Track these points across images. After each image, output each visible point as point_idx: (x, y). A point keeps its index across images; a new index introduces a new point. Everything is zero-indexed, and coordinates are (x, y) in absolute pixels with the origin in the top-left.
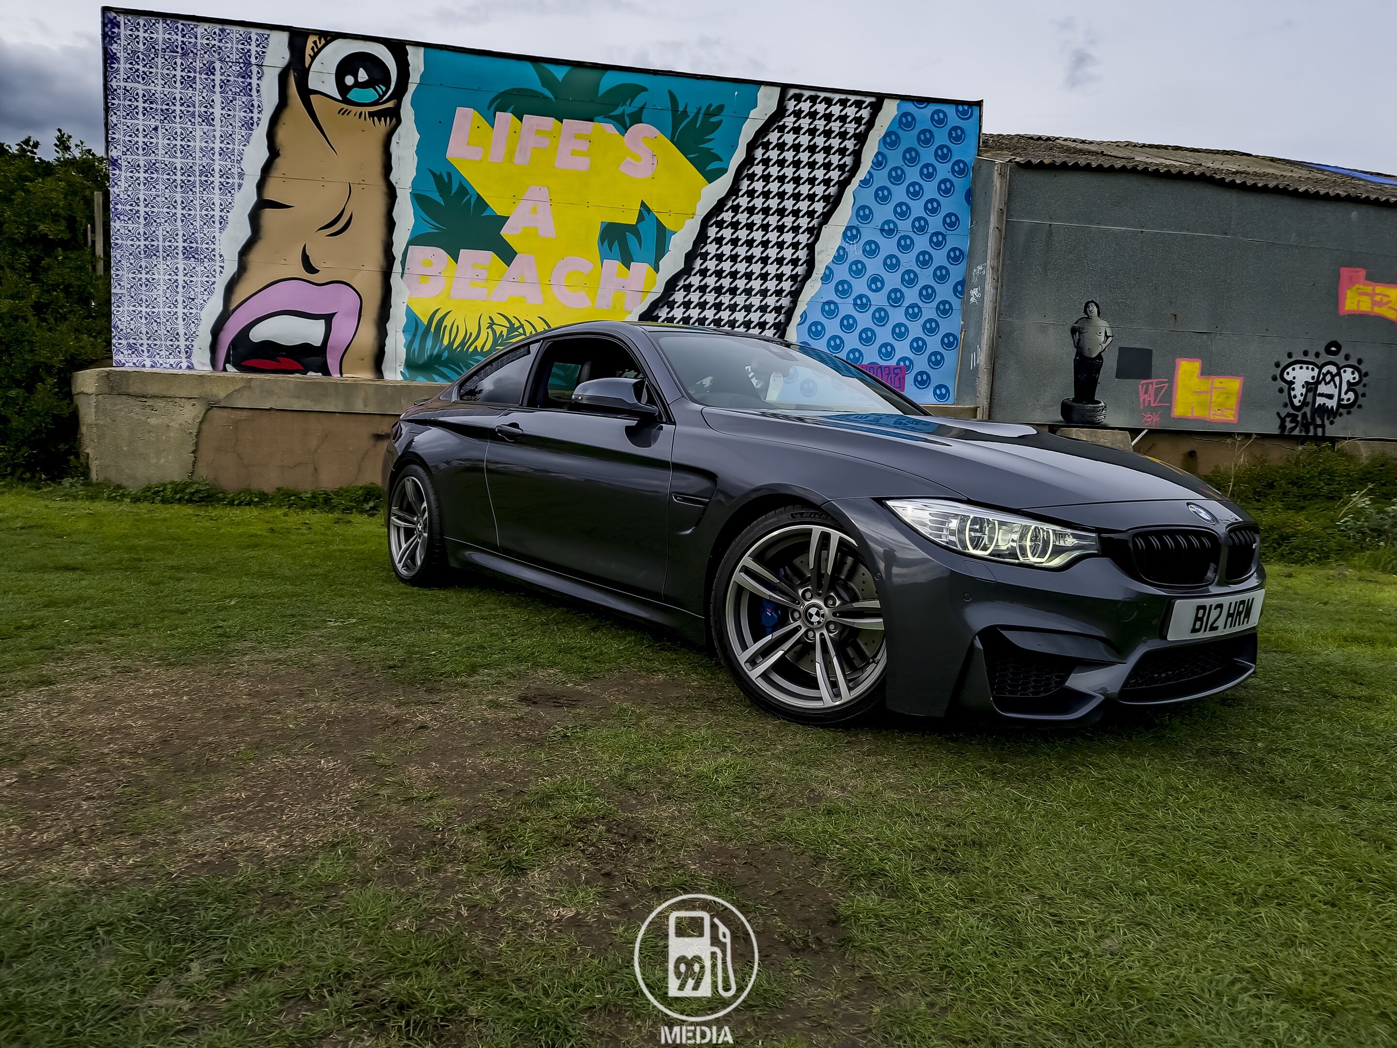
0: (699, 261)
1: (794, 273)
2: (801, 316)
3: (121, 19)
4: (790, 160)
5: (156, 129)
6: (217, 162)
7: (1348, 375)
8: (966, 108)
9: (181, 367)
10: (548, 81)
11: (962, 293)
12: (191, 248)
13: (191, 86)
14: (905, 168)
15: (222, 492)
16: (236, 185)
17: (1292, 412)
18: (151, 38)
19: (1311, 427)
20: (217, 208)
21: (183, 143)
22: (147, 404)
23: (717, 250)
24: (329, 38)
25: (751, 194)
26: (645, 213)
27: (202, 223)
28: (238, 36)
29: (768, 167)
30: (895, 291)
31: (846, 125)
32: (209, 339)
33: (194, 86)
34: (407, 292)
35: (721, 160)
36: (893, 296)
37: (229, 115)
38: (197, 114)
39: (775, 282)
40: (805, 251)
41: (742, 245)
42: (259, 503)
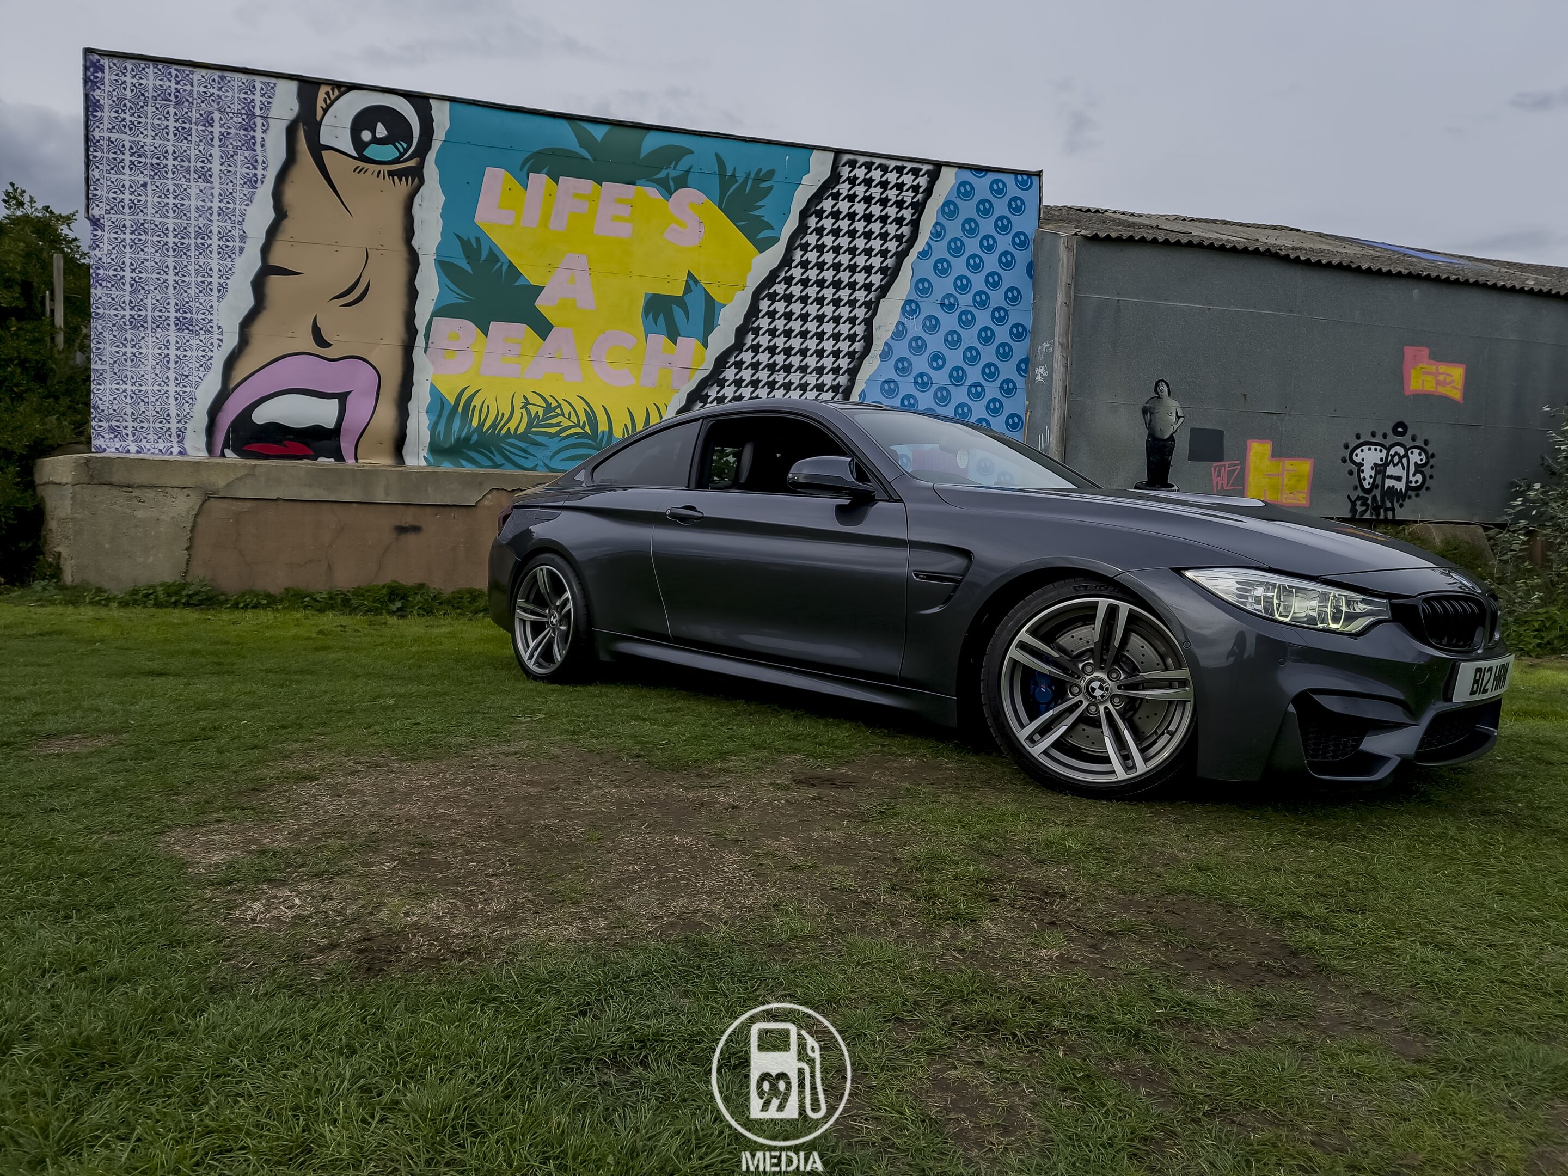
0: (750, 336)
1: (851, 349)
2: (860, 394)
3: (105, 62)
4: (845, 229)
5: (145, 185)
6: (215, 224)
7: (1416, 457)
8: (1025, 177)
9: (171, 453)
10: (586, 141)
11: (1026, 371)
12: (185, 318)
13: (186, 139)
14: (965, 239)
15: (223, 594)
16: (237, 249)
17: (1362, 494)
18: (140, 84)
19: (1382, 511)
20: (215, 274)
21: (176, 201)
22: (133, 494)
23: (770, 324)
24: (343, 89)
25: (805, 265)
26: (692, 284)
27: (197, 291)
28: (240, 84)
29: (821, 236)
30: (957, 369)
31: (903, 194)
32: (205, 420)
33: (189, 138)
34: (431, 368)
35: (772, 228)
36: (955, 374)
37: (229, 171)
38: (192, 169)
39: (831, 359)
40: (863, 326)
41: (796, 320)
42: (268, 605)
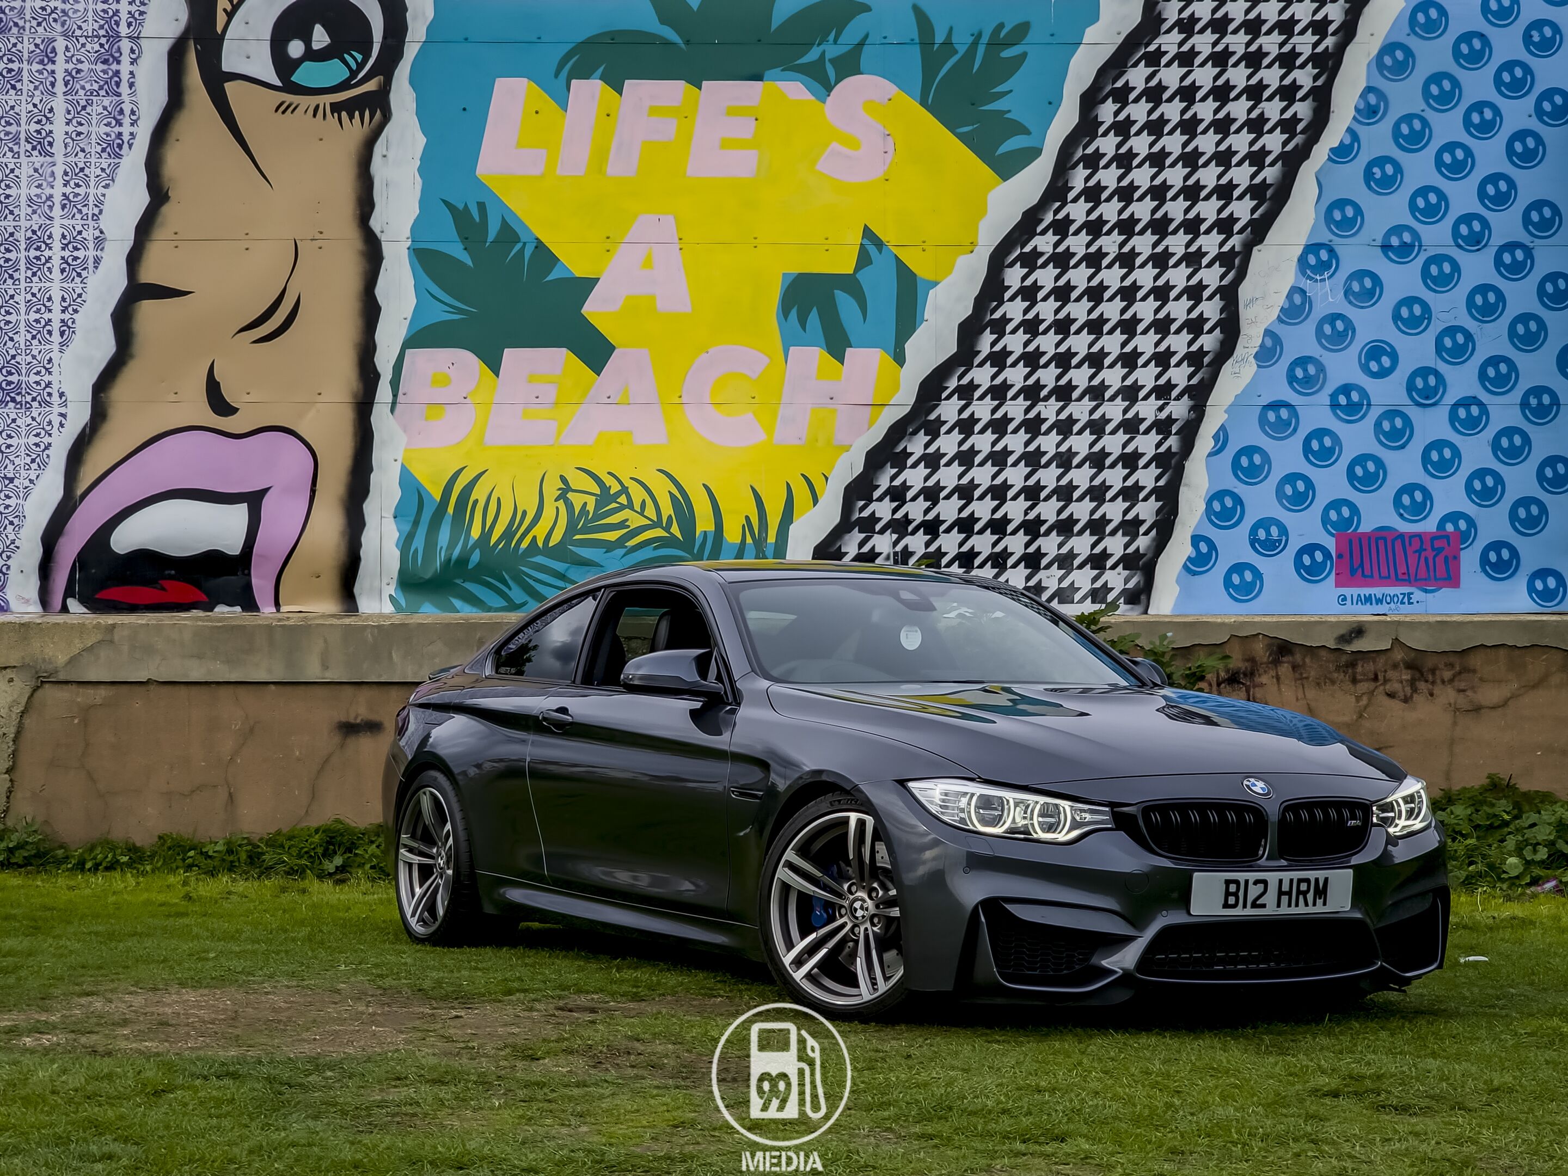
0: (987, 338)
1: (1194, 348)
2: (1216, 437)
4: (1176, 119)
6: (57, 222)
10: (672, 11)
12: (10, 383)
13: (14, 87)
14: (1430, 115)
15: (61, 847)
16: (91, 261)
20: (56, 306)
23: (1026, 311)
25: (1093, 194)
26: (872, 250)
27: (29, 337)
29: (1127, 137)
30: (1424, 372)
31: (1294, 40)
32: (37, 552)
33: (18, 86)
34: (401, 439)
35: (1027, 132)
36: (1419, 383)
37: (79, 134)
38: (23, 136)
39: (1153, 369)
40: (1217, 302)
41: (1078, 299)
42: (130, 865)
